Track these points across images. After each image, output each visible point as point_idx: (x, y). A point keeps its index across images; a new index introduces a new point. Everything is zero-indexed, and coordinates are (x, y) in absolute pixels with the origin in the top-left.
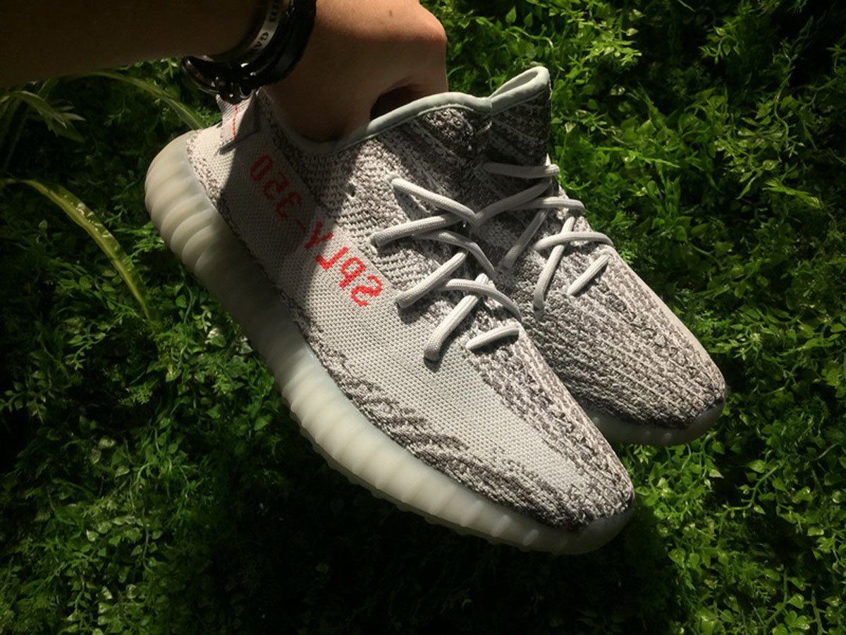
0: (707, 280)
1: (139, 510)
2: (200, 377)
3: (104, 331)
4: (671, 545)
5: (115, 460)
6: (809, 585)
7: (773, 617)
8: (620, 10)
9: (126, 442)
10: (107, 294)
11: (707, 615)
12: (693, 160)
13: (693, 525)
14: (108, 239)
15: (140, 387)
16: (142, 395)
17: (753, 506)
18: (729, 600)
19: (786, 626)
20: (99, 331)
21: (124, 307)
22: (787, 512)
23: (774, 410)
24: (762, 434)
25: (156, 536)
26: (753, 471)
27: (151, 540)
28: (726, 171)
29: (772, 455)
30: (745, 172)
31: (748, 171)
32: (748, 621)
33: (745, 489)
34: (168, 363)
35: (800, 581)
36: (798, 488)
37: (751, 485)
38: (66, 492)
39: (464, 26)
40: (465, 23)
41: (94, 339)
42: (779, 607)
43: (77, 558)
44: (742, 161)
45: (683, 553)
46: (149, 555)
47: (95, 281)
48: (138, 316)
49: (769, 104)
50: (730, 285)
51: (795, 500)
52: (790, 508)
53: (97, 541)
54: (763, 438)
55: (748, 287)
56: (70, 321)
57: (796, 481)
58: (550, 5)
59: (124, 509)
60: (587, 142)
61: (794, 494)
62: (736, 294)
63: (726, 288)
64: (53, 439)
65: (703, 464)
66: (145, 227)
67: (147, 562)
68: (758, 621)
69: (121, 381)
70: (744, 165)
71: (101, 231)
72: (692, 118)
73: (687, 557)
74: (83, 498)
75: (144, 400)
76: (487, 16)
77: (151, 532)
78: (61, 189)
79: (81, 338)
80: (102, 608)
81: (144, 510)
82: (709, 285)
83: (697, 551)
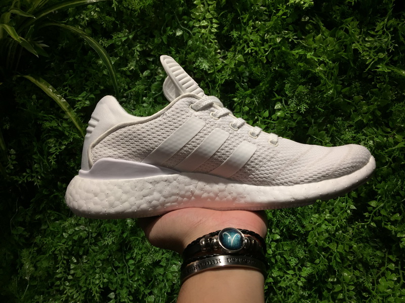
0: (351, 113)
1: (86, 223)
3: (65, 145)
4: (330, 241)
6: (398, 259)
7: (380, 274)
10: (65, 127)
11: (348, 273)
12: (343, 54)
13: (340, 232)
14: (64, 102)
17: (370, 223)
18: (358, 266)
19: (386, 278)
20: (63, 145)
21: (73, 133)
22: (388, 225)
24: (376, 188)
25: (94, 235)
26: (371, 206)
27: (92, 237)
28: (360, 58)
29: (380, 198)
30: (369, 59)
31: (370, 58)
32: (367, 275)
33: (367, 214)
35: (393, 257)
36: (394, 213)
37: (370, 212)
38: (54, 216)
41: (60, 149)
42: (383, 269)
43: (60, 245)
44: (368, 53)
45: (336, 245)
46: (91, 244)
47: (59, 122)
48: (79, 138)
49: (382, 24)
50: (361, 116)
51: (392, 219)
52: (389, 223)
53: (68, 237)
54: (376, 190)
55: (370, 117)
56: (50, 140)
57: (393, 210)
59: (80, 223)
61: (392, 216)
62: (364, 121)
63: (360, 118)
64: (46, 193)
65: (347, 203)
66: (80, 96)
67: (90, 247)
68: (372, 275)
69: (74, 166)
70: (369, 55)
72: (342, 32)
73: (337, 246)
74: (62, 219)
77: (91, 233)
78: (41, 79)
79: (54, 148)
80: (72, 266)
81: (88, 223)
82: (351, 117)
83: (342, 244)
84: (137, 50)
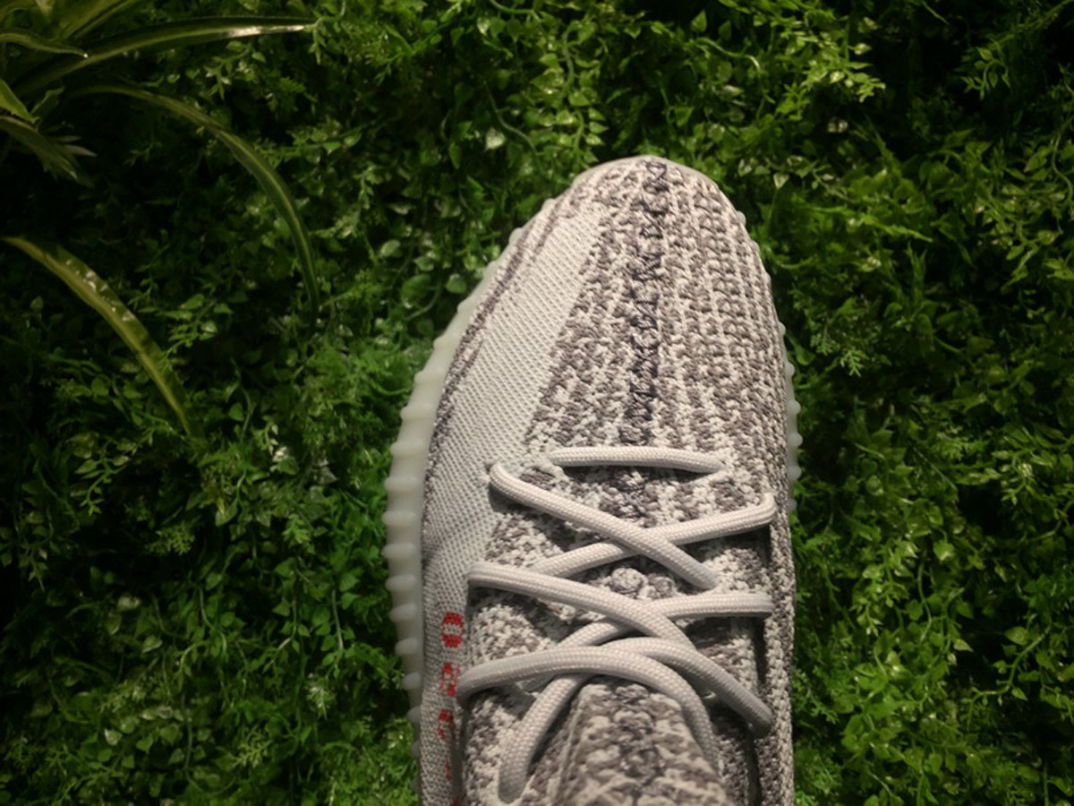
0: (953, 384)
1: (177, 697)
2: (264, 519)
3: (129, 454)
4: (905, 743)
5: (141, 627)
8: (846, 18)
9: (156, 601)
10: (129, 402)
12: (944, 225)
13: (932, 716)
14: (130, 324)
15: (177, 527)
16: (179, 539)
17: (1011, 689)
20: (120, 453)
21: (154, 419)
22: (1054, 694)
23: (1039, 560)
24: (1024, 593)
25: (203, 736)
26: (1012, 643)
27: (196, 743)
28: (982, 240)
29: (1037, 620)
30: (1012, 244)
33: (1001, 666)
34: (216, 497)
35: (1065, 782)
36: (1068, 662)
37: (1009, 660)
38: (73, 674)
39: (634, 35)
40: (634, 31)
41: (114, 468)
43: (94, 771)
44: (1008, 229)
45: (921, 753)
46: (194, 763)
47: (114, 383)
48: (175, 433)
49: (1044, 152)
50: (986, 393)
51: (1062, 679)
52: (1057, 689)
53: (121, 744)
54: (1025, 598)
55: (1012, 400)
56: (78, 438)
57: (1064, 653)
58: (754, 10)
59: (155, 696)
60: (802, 200)
61: (1062, 670)
62: (997, 406)
63: (982, 399)
64: (54, 604)
65: (945, 634)
66: (183, 306)
67: (191, 774)
69: (149, 521)
70: (1011, 235)
71: (120, 313)
72: (940, 169)
73: (925, 759)
74: (97, 684)
75: (183, 549)
76: (663, 21)
77: (195, 729)
78: (61, 251)
79: (94, 464)
81: (183, 698)
82: (955, 392)
83: (938, 750)
84: (368, 183)
